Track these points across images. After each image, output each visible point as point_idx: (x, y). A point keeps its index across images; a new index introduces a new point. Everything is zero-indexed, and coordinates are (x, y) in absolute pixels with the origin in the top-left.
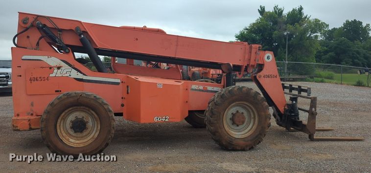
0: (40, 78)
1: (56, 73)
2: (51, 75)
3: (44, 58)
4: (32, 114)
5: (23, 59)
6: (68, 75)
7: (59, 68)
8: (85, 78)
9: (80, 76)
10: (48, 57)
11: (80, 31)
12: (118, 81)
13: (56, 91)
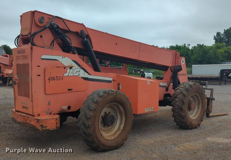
0: (56, 77)
1: (69, 73)
2: (65, 75)
3: (59, 58)
4: (51, 114)
5: (42, 59)
6: (77, 74)
7: (71, 68)
8: (90, 77)
9: (86, 75)
10: (63, 57)
11: (85, 34)
12: (111, 79)
13: (69, 90)
